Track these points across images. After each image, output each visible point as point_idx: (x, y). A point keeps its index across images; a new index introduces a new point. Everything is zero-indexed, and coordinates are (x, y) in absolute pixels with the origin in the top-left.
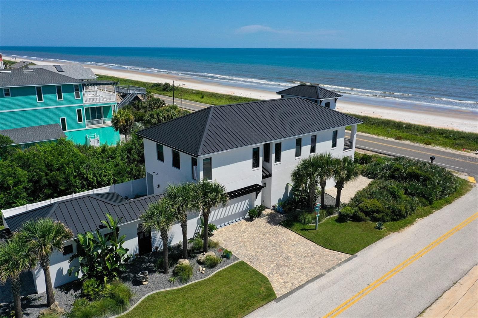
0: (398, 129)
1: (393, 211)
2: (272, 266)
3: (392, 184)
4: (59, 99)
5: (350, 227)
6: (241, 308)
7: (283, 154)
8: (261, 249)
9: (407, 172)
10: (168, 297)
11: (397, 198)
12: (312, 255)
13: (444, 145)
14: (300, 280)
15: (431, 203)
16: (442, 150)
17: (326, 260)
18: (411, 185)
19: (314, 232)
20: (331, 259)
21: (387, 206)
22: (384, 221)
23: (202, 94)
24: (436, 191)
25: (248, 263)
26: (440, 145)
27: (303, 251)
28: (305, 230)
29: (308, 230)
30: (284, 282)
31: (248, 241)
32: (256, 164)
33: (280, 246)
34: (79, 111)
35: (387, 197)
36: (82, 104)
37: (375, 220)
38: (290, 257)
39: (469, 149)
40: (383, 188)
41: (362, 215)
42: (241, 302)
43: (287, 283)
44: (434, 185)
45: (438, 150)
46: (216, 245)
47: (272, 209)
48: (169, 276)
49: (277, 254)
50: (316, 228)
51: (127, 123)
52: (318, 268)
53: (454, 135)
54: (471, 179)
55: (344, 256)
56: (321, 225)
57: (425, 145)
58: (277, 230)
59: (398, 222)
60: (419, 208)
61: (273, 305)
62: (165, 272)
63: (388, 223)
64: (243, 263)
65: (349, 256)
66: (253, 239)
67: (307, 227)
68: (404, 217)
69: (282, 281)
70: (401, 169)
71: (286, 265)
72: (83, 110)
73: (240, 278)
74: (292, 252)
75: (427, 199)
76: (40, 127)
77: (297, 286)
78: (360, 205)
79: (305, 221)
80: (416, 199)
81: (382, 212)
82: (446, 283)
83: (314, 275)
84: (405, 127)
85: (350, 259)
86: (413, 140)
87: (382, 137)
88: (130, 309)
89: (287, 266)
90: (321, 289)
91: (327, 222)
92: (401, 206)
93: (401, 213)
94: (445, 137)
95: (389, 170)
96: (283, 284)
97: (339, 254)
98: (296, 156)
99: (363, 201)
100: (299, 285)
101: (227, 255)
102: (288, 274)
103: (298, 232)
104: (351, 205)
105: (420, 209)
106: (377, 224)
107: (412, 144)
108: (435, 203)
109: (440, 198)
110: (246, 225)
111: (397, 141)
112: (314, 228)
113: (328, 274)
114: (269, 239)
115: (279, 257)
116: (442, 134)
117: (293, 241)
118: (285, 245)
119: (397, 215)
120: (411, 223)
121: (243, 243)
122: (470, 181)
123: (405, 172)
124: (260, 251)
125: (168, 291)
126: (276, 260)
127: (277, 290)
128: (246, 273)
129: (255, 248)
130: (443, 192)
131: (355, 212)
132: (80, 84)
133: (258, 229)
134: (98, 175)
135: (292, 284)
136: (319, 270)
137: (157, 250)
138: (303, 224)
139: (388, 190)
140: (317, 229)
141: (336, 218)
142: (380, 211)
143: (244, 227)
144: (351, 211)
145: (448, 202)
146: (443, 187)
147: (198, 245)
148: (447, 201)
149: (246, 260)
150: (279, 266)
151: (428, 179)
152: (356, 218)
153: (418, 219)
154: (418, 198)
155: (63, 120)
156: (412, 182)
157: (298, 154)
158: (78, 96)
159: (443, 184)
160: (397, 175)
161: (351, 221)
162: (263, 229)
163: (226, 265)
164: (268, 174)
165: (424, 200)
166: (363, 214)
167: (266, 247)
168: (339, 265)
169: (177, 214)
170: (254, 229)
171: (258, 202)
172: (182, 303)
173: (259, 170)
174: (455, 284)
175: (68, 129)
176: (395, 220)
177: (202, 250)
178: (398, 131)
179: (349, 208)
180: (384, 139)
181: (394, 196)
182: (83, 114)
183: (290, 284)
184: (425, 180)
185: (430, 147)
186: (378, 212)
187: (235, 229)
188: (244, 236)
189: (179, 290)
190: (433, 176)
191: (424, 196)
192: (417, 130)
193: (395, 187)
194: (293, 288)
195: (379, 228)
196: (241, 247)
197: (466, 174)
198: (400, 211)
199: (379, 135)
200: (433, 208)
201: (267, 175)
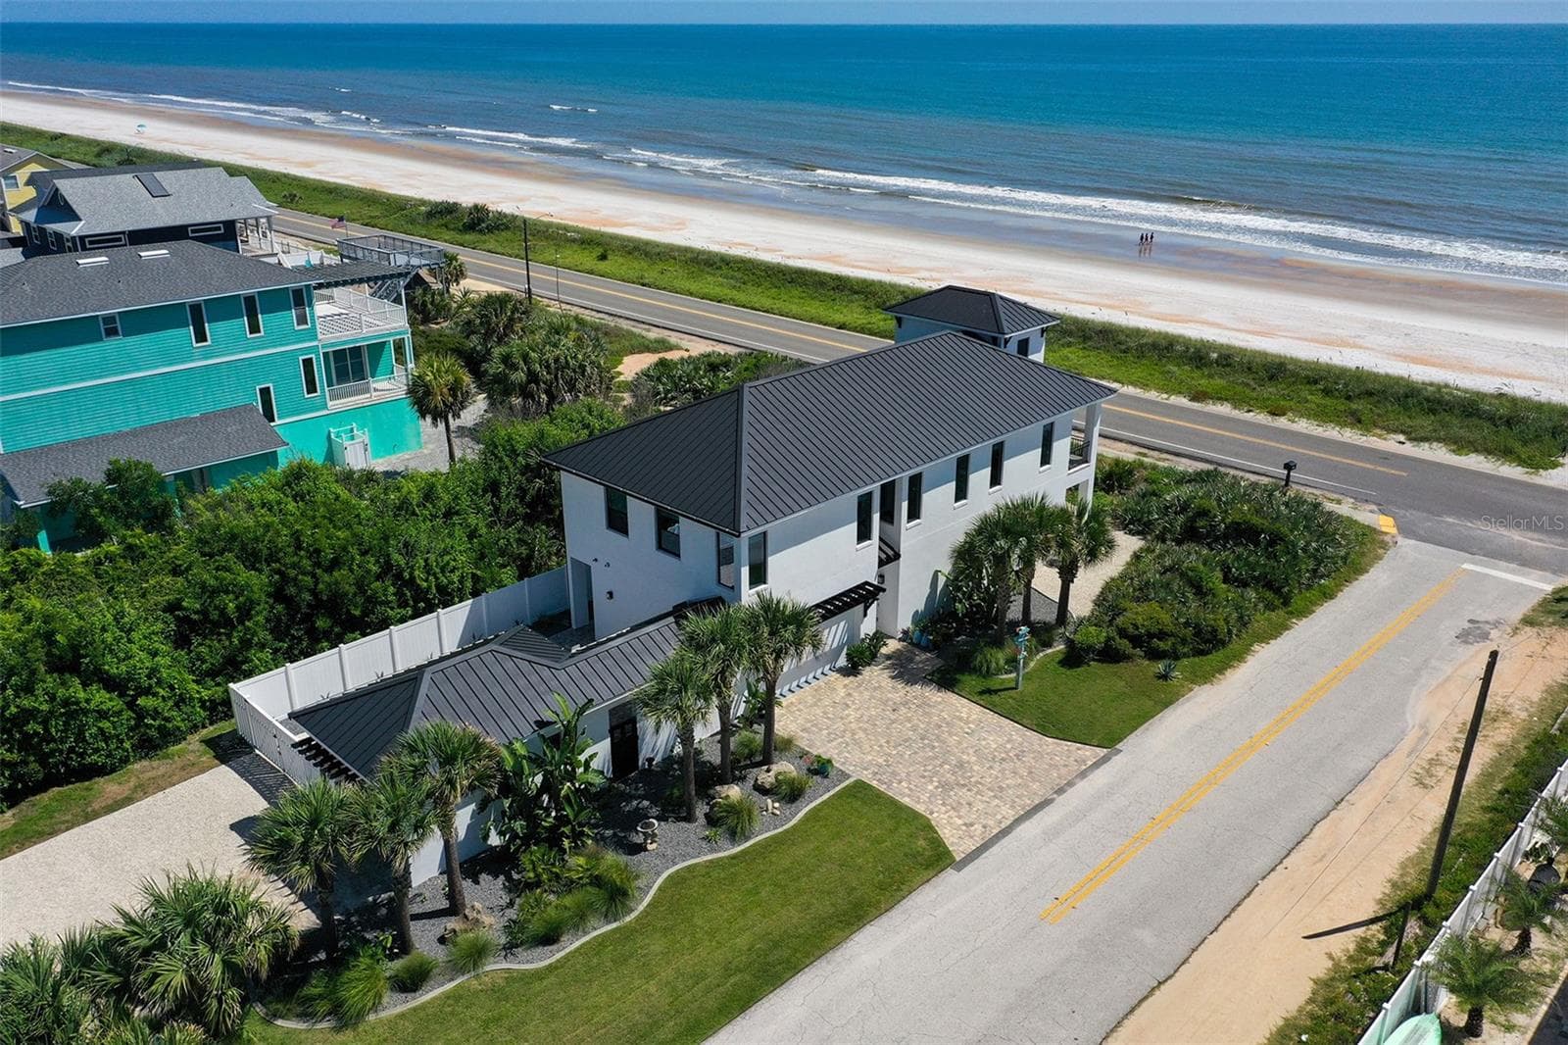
0: (1197, 367)
1: (1198, 632)
2: (930, 787)
3: (1193, 556)
4: (251, 333)
5: (1098, 679)
6: (882, 888)
7: (928, 498)
8: (895, 747)
9: (1228, 521)
10: (714, 874)
11: (1206, 594)
12: (1017, 755)
13: (1321, 416)
14: (999, 817)
15: (1286, 603)
16: (1315, 433)
17: (1051, 765)
18: (1239, 558)
19: (1015, 696)
20: (1062, 762)
21: (1182, 620)
22: (1176, 657)
23: (598, 244)
24: (1299, 571)
25: (874, 783)
26: (1309, 415)
27: (994, 746)
28: (989, 692)
29: (996, 692)
30: (965, 824)
31: (860, 728)
32: (864, 534)
33: (938, 737)
34: (308, 363)
35: (1183, 594)
36: (315, 343)
37: (1155, 655)
38: (968, 762)
39: (1383, 428)
40: (1170, 569)
41: (1124, 645)
42: (881, 876)
43: (972, 825)
44: (1295, 557)
45: (1305, 431)
46: (788, 744)
47: (900, 640)
48: (698, 828)
49: (936, 758)
50: (1017, 684)
51: (455, 396)
52: (1035, 786)
53: (1346, 385)
54: (1385, 524)
55: (1090, 753)
56: (1028, 677)
57: (1270, 418)
58: (922, 694)
59: (1210, 656)
60: (1258, 616)
61: (950, 876)
62: (689, 818)
63: (1185, 661)
64: (860, 787)
65: (1102, 752)
66: (872, 721)
67: (994, 683)
68: (1223, 644)
69: (960, 822)
70: (1213, 512)
71: (962, 782)
72: (318, 358)
73: (864, 822)
74: (971, 751)
75: (1277, 591)
76: (205, 418)
77: (995, 831)
78: (1119, 620)
79: (988, 668)
80: (1252, 594)
81: (1172, 635)
82: (1321, 804)
83: (1029, 803)
84: (1217, 362)
85: (1105, 760)
86: (1237, 402)
87: (1152, 395)
88: (641, 908)
89: (964, 785)
90: (1051, 834)
91: (1042, 666)
92: (1217, 618)
93: (1215, 636)
94: (1323, 391)
95: (1181, 512)
96: (964, 828)
97: (1079, 749)
98: (957, 499)
99: (1125, 610)
100: (998, 829)
101: (821, 768)
102: (969, 804)
103: (976, 698)
104: (1093, 620)
105: (1260, 620)
106: (1160, 666)
107: (1236, 414)
108: (1297, 601)
109: (1309, 587)
110: (845, 686)
111: (1196, 405)
112: (1013, 685)
113: (1060, 799)
114: (909, 720)
115: (941, 766)
116: (1316, 382)
117: (967, 722)
118: (951, 734)
119: (1206, 642)
120: (1240, 657)
121: (848, 735)
122: (1384, 529)
123: (1223, 521)
124: (894, 752)
125: (711, 861)
126: (936, 773)
127: (952, 844)
128: (876, 807)
129: (881, 746)
130: (1315, 571)
131: (1109, 639)
132: (308, 286)
133: (877, 694)
134: (438, 570)
135: (984, 827)
136: (1039, 791)
137: (650, 765)
138: (984, 677)
139: (1183, 575)
140: (1020, 688)
141: (1061, 657)
142: (1166, 634)
143: (842, 692)
144: (1097, 637)
145: (1328, 595)
146: (1316, 558)
147: (747, 746)
148: (1324, 594)
149: (867, 777)
150: (945, 786)
151: (1281, 539)
152: (1109, 655)
153: (1256, 647)
154: (1256, 591)
155: (265, 392)
156: (1241, 549)
157: (961, 493)
158: (302, 320)
159: (1317, 550)
160: (1202, 527)
161: (1098, 661)
162: (890, 695)
163: (825, 793)
164: (891, 553)
165: (1269, 595)
166: (1126, 642)
167: (906, 741)
168: (1083, 775)
169: (720, 688)
170: (866, 695)
171: (868, 627)
172: (750, 885)
173: (872, 548)
174: (1338, 804)
175: (279, 418)
176: (1202, 653)
177: (759, 758)
178: (1197, 374)
179: (1092, 629)
180: (1159, 399)
181: (1200, 590)
182: (320, 371)
183: (978, 828)
184: (1272, 543)
185: (1282, 422)
186: (1162, 635)
187: (820, 700)
188: (848, 715)
189: (733, 857)
190: (1292, 531)
191: (1269, 586)
192: (1249, 369)
193: (1201, 567)
194: (988, 837)
195: (1164, 677)
196: (847, 745)
197: (1374, 507)
198: (1214, 631)
199: (1145, 386)
200: (1292, 613)
201: (890, 556)
